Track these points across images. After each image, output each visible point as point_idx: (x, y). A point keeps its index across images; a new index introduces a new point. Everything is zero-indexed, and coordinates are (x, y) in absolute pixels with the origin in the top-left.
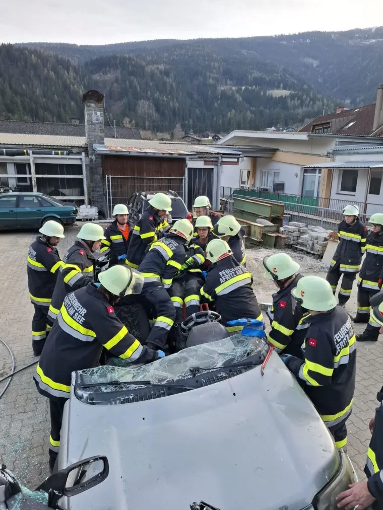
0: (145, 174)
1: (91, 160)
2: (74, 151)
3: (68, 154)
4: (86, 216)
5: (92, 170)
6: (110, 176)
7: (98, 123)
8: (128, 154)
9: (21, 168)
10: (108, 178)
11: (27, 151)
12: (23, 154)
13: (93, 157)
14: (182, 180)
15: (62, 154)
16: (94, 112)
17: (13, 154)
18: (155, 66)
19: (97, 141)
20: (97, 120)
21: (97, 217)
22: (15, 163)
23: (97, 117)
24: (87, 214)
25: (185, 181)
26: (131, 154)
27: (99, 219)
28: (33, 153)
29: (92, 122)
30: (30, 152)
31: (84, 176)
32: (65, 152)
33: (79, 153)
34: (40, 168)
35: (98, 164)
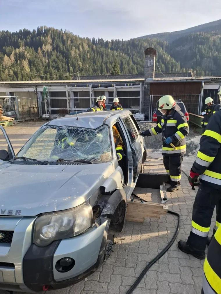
0: (174, 93)
1: (145, 88)
2: (137, 83)
3: (133, 85)
4: (138, 118)
5: (145, 93)
6: (152, 95)
7: (151, 66)
8: (164, 81)
9: (111, 94)
10: (151, 96)
11: (113, 85)
12: (111, 86)
13: (146, 86)
14: (199, 96)
15: (130, 85)
16: (149, 60)
17: (107, 87)
18: (217, 36)
19: (149, 77)
20: (151, 64)
21: (143, 119)
22: (108, 92)
23: (151, 62)
24: (138, 117)
25: (201, 97)
26: (166, 81)
27: (145, 120)
28: (116, 85)
29: (147, 66)
30: (115, 85)
31: (140, 97)
32: (132, 84)
33: (139, 84)
34: (119, 94)
35: (149, 89)
